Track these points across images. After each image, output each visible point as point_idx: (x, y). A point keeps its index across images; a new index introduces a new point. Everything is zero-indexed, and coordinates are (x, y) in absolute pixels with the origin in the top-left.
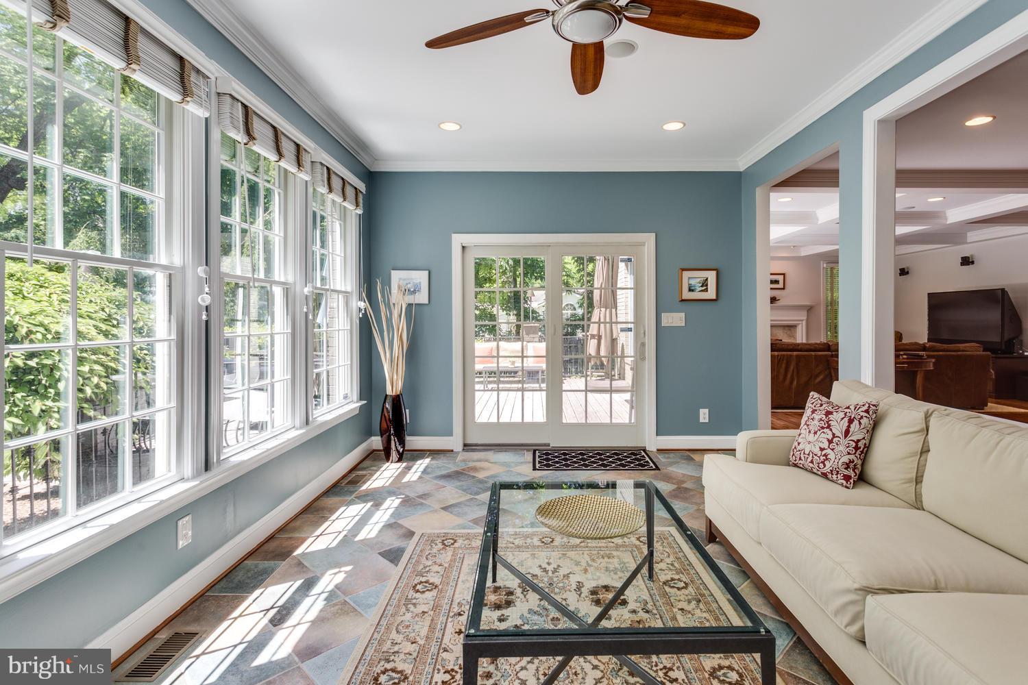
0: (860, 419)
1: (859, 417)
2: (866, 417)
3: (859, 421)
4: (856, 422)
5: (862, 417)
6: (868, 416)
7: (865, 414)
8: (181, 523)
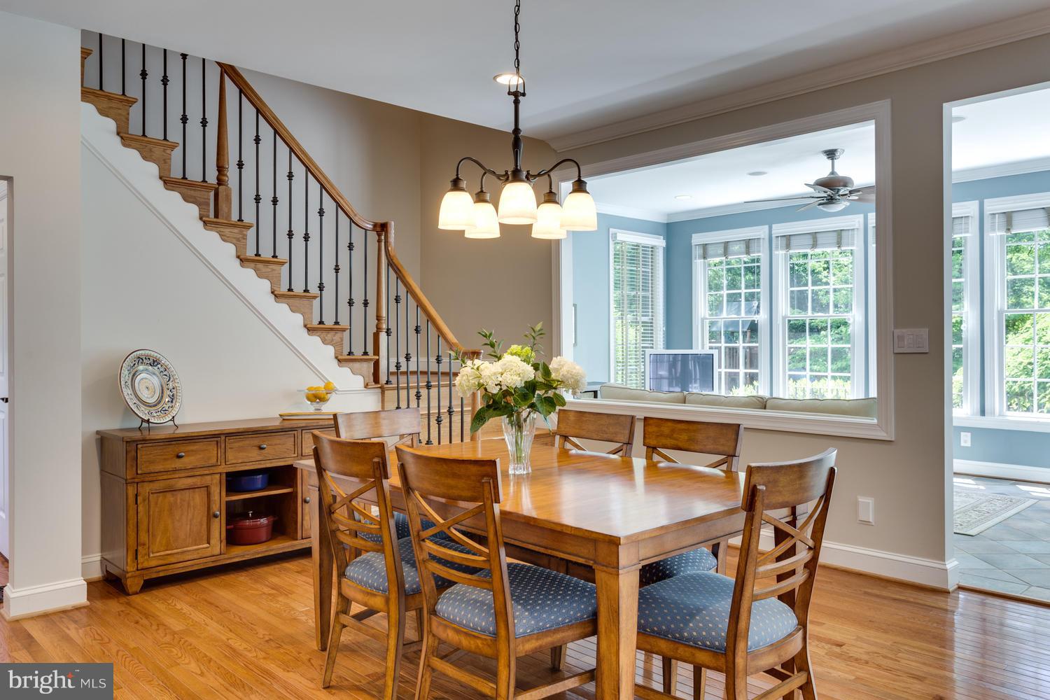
8: (962, 434)
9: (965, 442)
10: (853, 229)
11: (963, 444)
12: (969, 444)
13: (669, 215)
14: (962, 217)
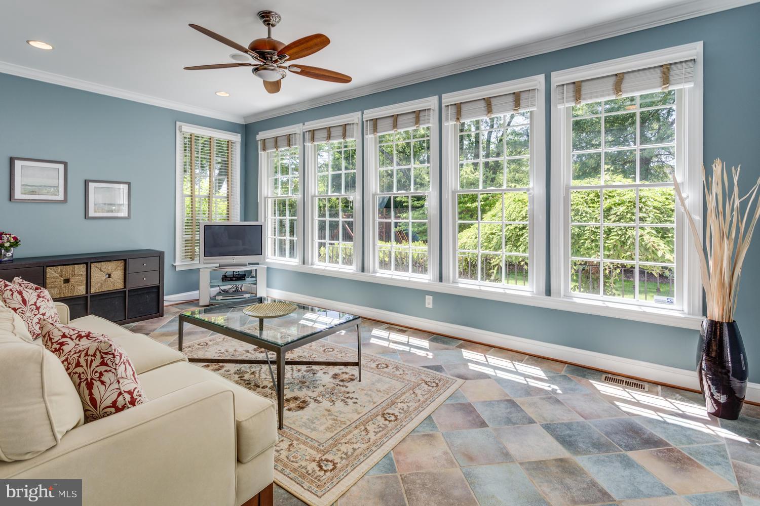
0: (100, 377)
1: (98, 375)
2: (106, 371)
3: (99, 380)
4: (97, 384)
5: (101, 374)
6: (109, 369)
7: (103, 368)
8: (427, 297)
9: (429, 304)
10: (353, 124)
11: (427, 306)
12: (431, 306)
13: (245, 118)
14: (426, 110)
